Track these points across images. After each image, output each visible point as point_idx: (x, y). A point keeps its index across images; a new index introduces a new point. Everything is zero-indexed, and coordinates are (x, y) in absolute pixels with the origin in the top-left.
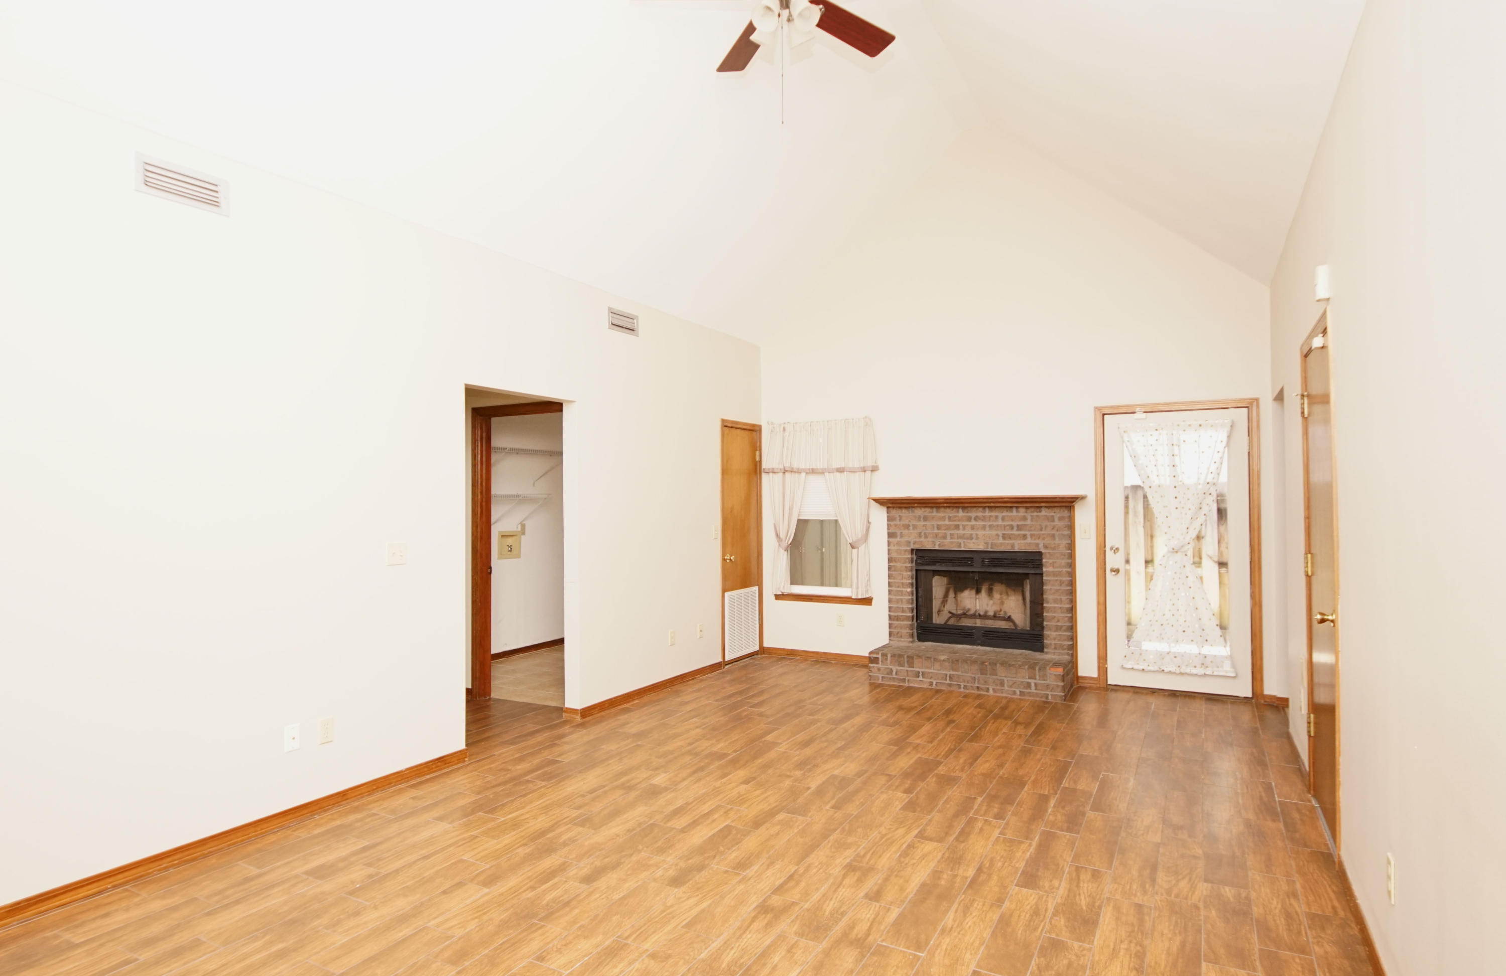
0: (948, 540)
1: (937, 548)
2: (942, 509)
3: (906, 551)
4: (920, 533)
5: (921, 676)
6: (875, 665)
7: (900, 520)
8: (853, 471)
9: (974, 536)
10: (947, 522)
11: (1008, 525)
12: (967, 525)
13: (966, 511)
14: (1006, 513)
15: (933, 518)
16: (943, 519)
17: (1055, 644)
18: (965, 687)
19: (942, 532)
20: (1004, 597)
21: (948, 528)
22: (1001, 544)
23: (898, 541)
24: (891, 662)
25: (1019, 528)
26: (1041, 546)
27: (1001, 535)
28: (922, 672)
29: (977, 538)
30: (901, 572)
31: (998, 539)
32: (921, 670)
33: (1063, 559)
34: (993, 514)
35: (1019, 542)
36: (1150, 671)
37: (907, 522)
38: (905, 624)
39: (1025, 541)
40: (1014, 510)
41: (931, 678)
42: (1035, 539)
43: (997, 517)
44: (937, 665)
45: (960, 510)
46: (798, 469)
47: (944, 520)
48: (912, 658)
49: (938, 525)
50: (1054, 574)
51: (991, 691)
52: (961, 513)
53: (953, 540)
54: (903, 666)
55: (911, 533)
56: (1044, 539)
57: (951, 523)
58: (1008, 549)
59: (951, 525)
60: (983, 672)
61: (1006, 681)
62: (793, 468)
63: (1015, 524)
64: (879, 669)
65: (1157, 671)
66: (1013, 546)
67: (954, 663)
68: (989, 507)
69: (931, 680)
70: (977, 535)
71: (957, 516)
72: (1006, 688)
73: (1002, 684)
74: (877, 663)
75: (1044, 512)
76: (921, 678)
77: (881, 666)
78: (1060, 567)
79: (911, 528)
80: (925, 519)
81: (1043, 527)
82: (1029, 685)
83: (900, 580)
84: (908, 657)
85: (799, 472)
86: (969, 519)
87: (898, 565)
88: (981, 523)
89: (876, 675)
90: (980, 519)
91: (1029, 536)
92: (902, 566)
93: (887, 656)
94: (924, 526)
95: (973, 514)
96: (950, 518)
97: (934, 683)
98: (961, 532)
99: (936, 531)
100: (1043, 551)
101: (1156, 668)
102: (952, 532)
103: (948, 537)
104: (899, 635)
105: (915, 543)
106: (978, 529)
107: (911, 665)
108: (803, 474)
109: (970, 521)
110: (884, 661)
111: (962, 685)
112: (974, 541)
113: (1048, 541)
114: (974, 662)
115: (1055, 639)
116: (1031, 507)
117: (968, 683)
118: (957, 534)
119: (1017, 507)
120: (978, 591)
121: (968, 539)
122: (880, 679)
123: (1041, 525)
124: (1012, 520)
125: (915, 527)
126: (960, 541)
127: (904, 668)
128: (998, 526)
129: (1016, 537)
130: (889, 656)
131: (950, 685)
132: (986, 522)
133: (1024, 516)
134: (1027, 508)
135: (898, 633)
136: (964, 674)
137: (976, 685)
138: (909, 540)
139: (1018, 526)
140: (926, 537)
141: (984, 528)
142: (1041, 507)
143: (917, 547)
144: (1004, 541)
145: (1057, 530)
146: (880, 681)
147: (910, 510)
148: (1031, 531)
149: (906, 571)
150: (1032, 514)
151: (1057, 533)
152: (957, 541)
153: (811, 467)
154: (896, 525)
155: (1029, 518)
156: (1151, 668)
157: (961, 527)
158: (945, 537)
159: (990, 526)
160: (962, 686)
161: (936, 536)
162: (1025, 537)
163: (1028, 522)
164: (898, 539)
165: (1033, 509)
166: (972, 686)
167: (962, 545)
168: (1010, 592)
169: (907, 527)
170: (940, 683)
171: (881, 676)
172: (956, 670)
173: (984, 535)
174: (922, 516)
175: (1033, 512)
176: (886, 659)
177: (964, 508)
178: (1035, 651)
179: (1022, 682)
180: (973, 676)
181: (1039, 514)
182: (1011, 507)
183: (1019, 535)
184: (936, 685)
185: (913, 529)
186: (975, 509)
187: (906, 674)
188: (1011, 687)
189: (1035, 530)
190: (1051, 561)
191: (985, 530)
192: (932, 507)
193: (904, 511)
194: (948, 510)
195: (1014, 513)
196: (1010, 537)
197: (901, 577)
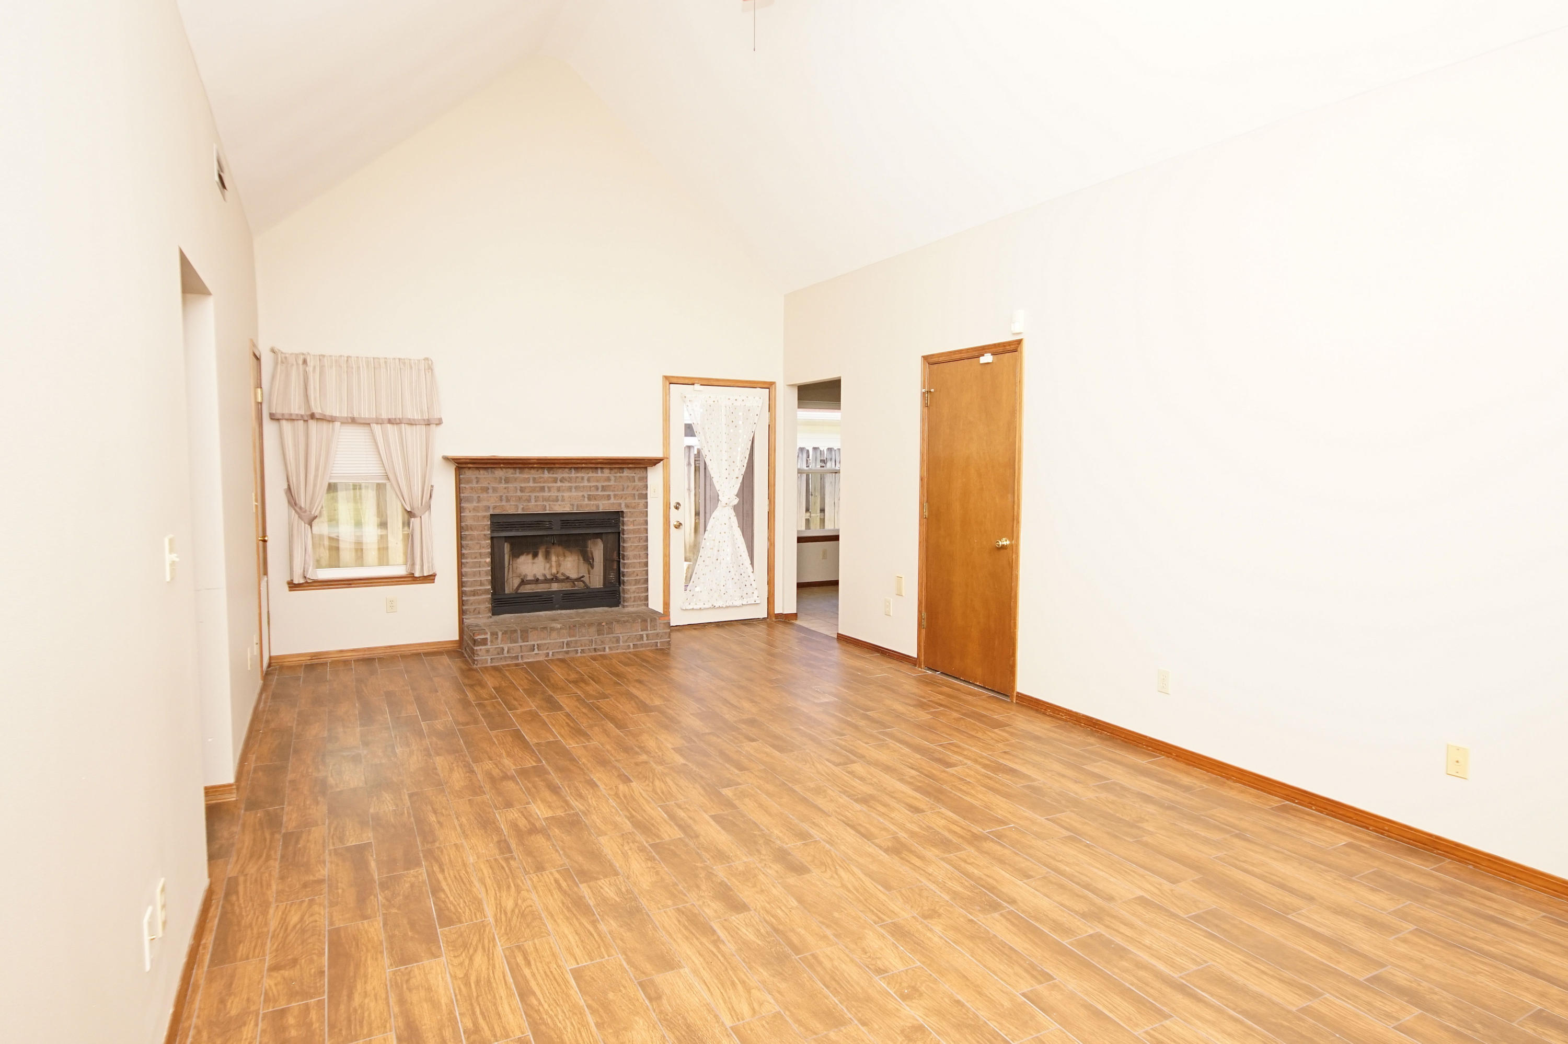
0: (533, 503)
1: (520, 512)
2: (527, 470)
3: (484, 517)
4: (501, 497)
5: (536, 650)
6: (483, 647)
7: (477, 482)
8: (411, 423)
9: (560, 498)
10: (531, 484)
11: (594, 486)
12: (553, 486)
13: (552, 472)
14: (591, 474)
15: (516, 479)
16: (527, 480)
17: (635, 597)
18: (583, 651)
19: (526, 495)
20: (561, 559)
21: (533, 490)
22: (587, 505)
23: (475, 506)
24: (502, 640)
25: (604, 488)
26: (623, 506)
27: (586, 496)
28: (537, 645)
29: (563, 500)
30: (479, 540)
31: (584, 500)
32: (536, 643)
33: (641, 517)
34: (579, 475)
35: (604, 502)
36: (705, 609)
37: (485, 485)
38: (484, 598)
39: (609, 502)
40: (599, 471)
41: (547, 649)
42: (618, 499)
43: (583, 478)
44: (554, 634)
45: (546, 471)
46: (332, 416)
47: (529, 482)
48: (527, 632)
49: (521, 487)
50: (634, 531)
51: (607, 650)
52: (547, 474)
53: (538, 503)
54: (516, 642)
55: (490, 496)
56: (626, 499)
57: (536, 485)
58: (594, 509)
59: (536, 487)
60: (600, 632)
61: (621, 638)
62: (325, 415)
63: (600, 485)
64: (488, 651)
65: (710, 608)
66: (598, 506)
67: (572, 628)
68: (575, 468)
69: (547, 651)
70: (563, 496)
71: (543, 477)
72: (621, 644)
73: (618, 641)
74: (486, 644)
75: (626, 473)
76: (536, 651)
77: (489, 647)
78: (639, 524)
79: (490, 491)
80: (507, 481)
81: (625, 487)
82: (642, 636)
83: (477, 549)
84: (521, 631)
85: (331, 420)
86: (555, 481)
87: (475, 533)
88: (567, 484)
89: (484, 658)
90: (566, 480)
91: (612, 497)
92: (480, 534)
93: (497, 635)
94: (505, 488)
95: (560, 475)
96: (534, 479)
97: (551, 653)
98: (546, 494)
99: (519, 494)
100: (625, 510)
101: (710, 605)
102: (538, 494)
103: (533, 500)
104: (476, 611)
105: (495, 508)
106: (563, 491)
107: (525, 639)
108: (337, 424)
109: (556, 482)
110: (494, 641)
111: (579, 649)
112: (559, 503)
113: (629, 500)
114: (591, 625)
115: (634, 592)
116: (615, 468)
117: (585, 646)
118: (543, 496)
119: (602, 468)
120: (535, 555)
121: (553, 501)
122: (489, 661)
123: (623, 485)
124: (597, 481)
125: (495, 490)
126: (545, 503)
127: (517, 644)
128: (584, 487)
129: (602, 497)
130: (500, 634)
131: (567, 652)
132: (571, 483)
133: (609, 477)
134: (611, 469)
135: (475, 609)
136: (581, 639)
137: (593, 647)
138: (489, 505)
139: (603, 487)
140: (508, 500)
141: (570, 489)
142: (624, 468)
143: (497, 512)
144: (590, 502)
145: (637, 491)
146: (489, 664)
147: (489, 470)
148: (614, 491)
149: (485, 540)
150: (615, 475)
151: (637, 493)
152: (542, 503)
153: (350, 415)
154: (472, 488)
155: (613, 478)
156: (706, 606)
157: (546, 489)
158: (529, 501)
159: (576, 488)
160: (579, 651)
161: (520, 498)
162: (609, 497)
163: (612, 483)
164: (475, 504)
165: (616, 471)
166: (589, 649)
167: (548, 508)
168: (567, 553)
169: (486, 490)
170: (557, 652)
171: (489, 658)
172: (574, 636)
173: (570, 497)
174: (503, 478)
175: (616, 473)
176: (497, 638)
177: (550, 469)
178: (611, 607)
179: (636, 635)
180: (590, 638)
181: (621, 475)
182: (597, 468)
183: (603, 495)
184: (553, 655)
185: (493, 492)
186: (561, 470)
187: (519, 650)
188: (626, 641)
189: (618, 490)
190: (631, 520)
191: (571, 491)
192: (514, 468)
193: (482, 472)
194: (533, 471)
195: (599, 474)
196: (595, 498)
197: (478, 547)
